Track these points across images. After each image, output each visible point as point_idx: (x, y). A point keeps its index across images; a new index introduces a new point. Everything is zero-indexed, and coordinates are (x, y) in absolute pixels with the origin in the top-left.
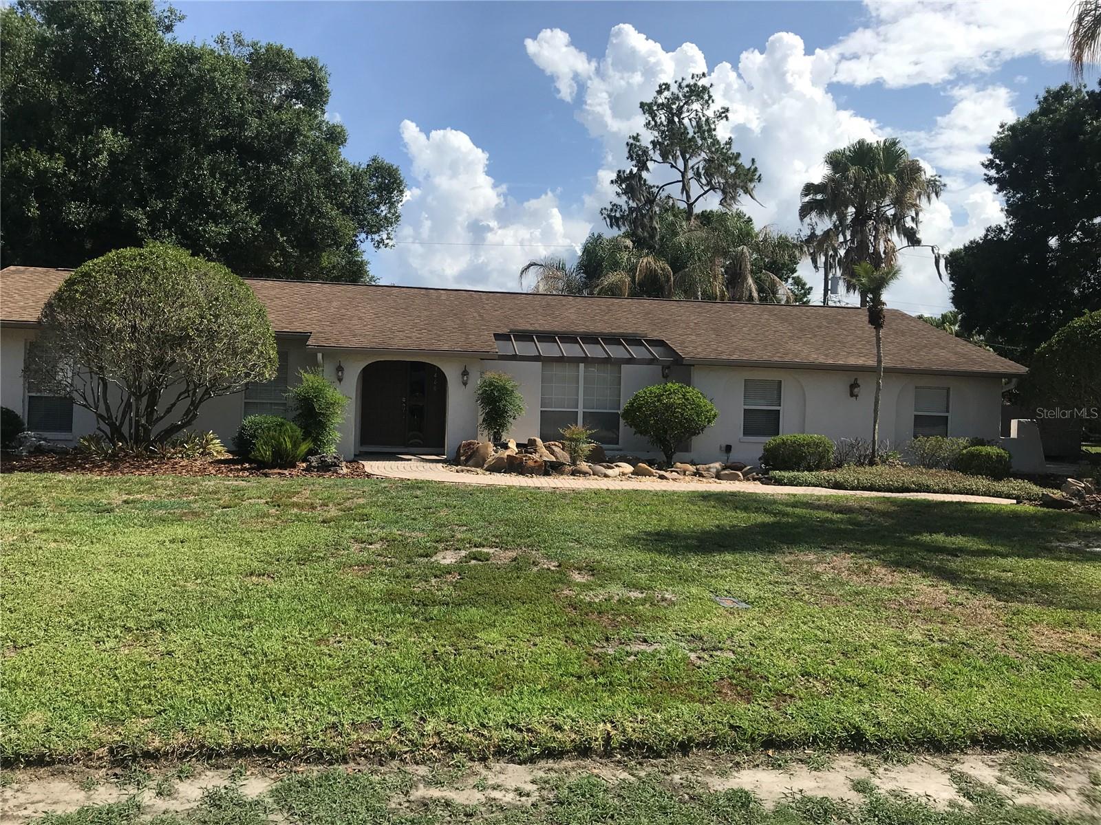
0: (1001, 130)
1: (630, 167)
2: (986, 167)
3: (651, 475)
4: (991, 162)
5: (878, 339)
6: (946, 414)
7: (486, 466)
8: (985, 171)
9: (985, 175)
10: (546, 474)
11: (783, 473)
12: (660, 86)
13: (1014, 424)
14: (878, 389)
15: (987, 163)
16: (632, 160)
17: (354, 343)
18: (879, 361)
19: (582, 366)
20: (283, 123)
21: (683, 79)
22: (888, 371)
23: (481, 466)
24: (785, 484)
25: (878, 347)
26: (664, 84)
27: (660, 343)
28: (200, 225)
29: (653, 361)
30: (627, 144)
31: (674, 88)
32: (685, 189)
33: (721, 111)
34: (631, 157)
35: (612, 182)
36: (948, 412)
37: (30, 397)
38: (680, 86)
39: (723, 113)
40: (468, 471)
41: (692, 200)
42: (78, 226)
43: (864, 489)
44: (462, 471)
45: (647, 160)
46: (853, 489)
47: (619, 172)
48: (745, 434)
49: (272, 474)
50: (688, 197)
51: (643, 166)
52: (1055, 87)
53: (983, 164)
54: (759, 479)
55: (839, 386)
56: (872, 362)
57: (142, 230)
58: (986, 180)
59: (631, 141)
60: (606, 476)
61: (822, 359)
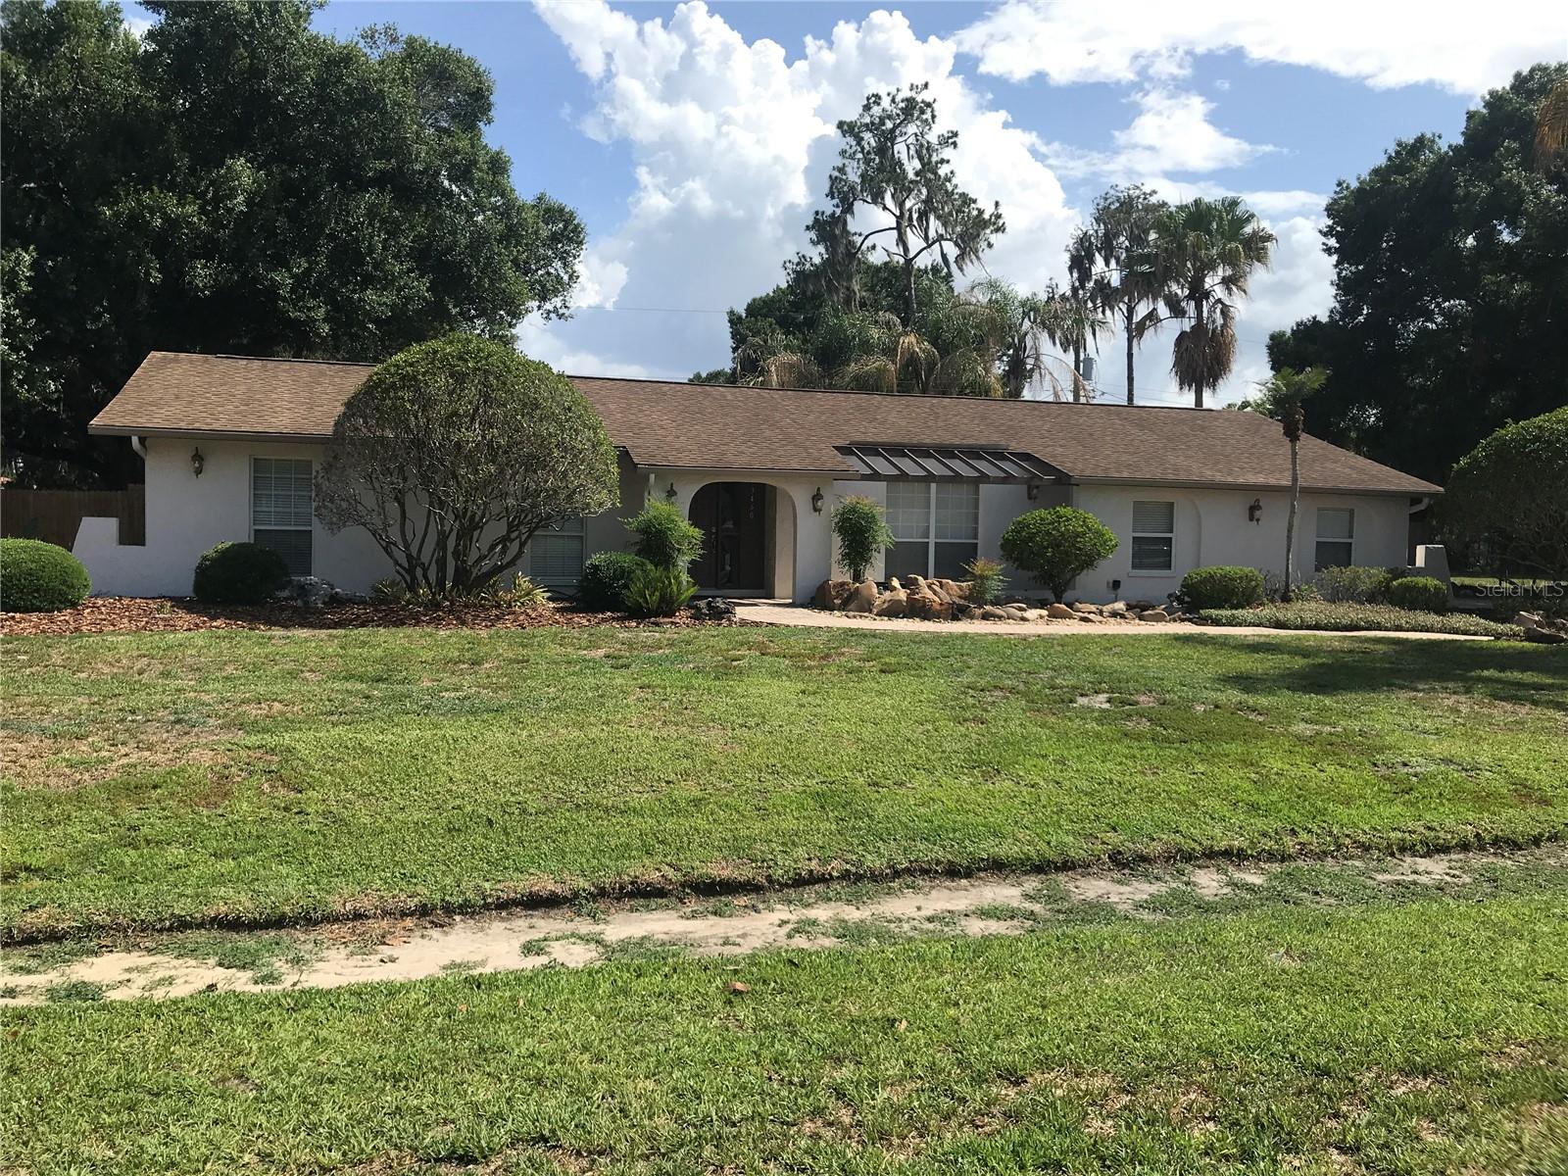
0: (1338, 189)
1: (829, 207)
2: (1325, 235)
3: (1071, 617)
4: (1331, 228)
5: (1294, 454)
6: (1349, 541)
7: (875, 611)
8: (1324, 240)
9: (1324, 244)
10: (955, 618)
11: (1220, 612)
12: (868, 99)
13: (1421, 550)
14: (1293, 512)
15: (1325, 230)
16: (833, 198)
17: (685, 461)
18: (1295, 479)
19: (933, 486)
20: (457, 152)
21: (898, 90)
22: (1306, 491)
23: (870, 612)
24: (1224, 625)
25: (1294, 463)
26: (873, 95)
27: (1027, 457)
28: (354, 291)
29: (1008, 479)
30: (831, 176)
31: (886, 102)
32: (902, 240)
33: (946, 135)
34: (831, 194)
35: (808, 228)
36: (1351, 537)
37: (256, 531)
38: (893, 101)
39: (949, 138)
40: (861, 617)
41: (911, 255)
42: (203, 292)
43: (1309, 628)
44: (855, 617)
45: (855, 199)
46: (1296, 628)
47: (817, 213)
48: (1134, 567)
49: (665, 623)
50: (906, 250)
51: (848, 209)
52: (1409, 138)
53: (1320, 232)
54: (1190, 620)
55: (1238, 507)
56: (1286, 482)
57: (284, 299)
58: (1324, 250)
59: (836, 174)
60: (1024, 619)
61: (1219, 478)
